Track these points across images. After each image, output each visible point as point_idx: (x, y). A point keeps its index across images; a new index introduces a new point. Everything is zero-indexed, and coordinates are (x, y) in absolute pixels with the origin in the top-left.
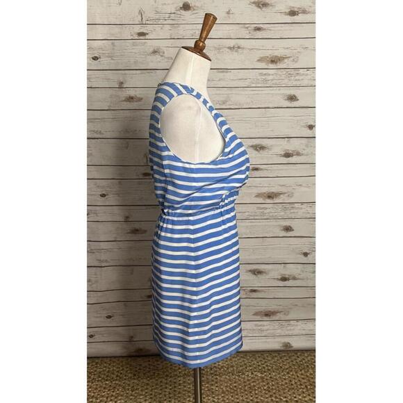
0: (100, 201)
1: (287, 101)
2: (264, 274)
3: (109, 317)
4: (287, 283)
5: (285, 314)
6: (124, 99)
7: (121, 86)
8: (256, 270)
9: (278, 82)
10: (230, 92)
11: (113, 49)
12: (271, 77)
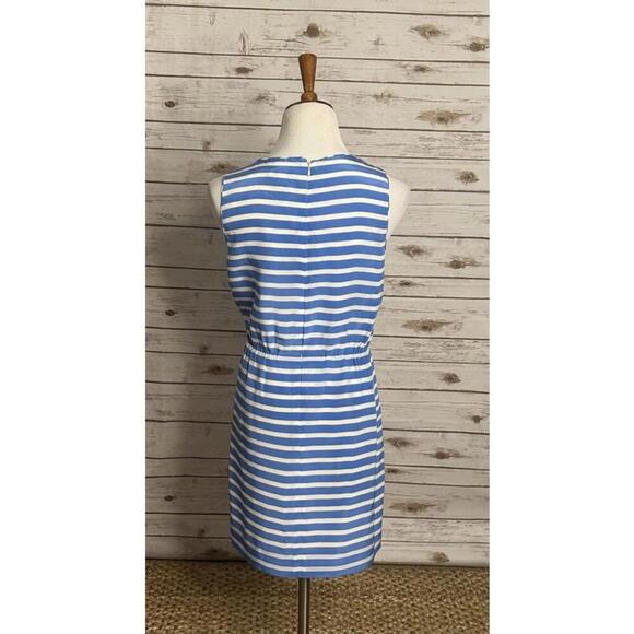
0: (166, 321)
1: (460, 182)
2: (411, 447)
3: (169, 498)
4: (445, 462)
5: (439, 509)
6: (210, 167)
7: (207, 147)
8: (399, 439)
9: (447, 151)
11: (198, 91)
12: (437, 144)
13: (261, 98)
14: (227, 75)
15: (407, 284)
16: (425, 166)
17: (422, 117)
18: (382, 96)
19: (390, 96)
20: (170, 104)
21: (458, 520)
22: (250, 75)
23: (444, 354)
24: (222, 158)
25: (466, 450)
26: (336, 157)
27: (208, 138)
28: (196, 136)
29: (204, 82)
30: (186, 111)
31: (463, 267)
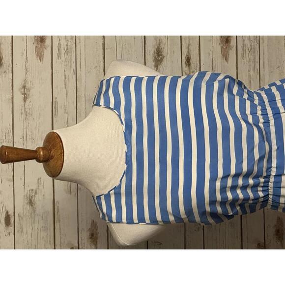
13: (31, 202)
14: (12, 234)
15: (188, 60)
16: (83, 52)
17: (40, 57)
18: (24, 94)
19: (24, 87)
22: (11, 213)
24: (85, 235)
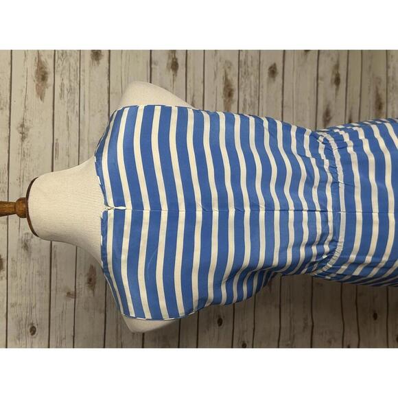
0: (227, 326)
1: (101, 61)
2: (330, 107)
3: (375, 316)
4: (343, 78)
5: (379, 83)
6: (91, 291)
7: (72, 295)
8: (324, 117)
9: (73, 73)
10: (86, 142)
11: (20, 305)
12: (66, 82)
13: (26, 246)
14: (4, 278)
16: (87, 94)
17: (41, 95)
18: (22, 133)
19: (22, 126)
20: (33, 331)
21: (388, 67)
22: (4, 256)
23: (252, 78)
24: (82, 280)
25: (332, 59)
26: (100, 173)
27: (64, 294)
28: (62, 304)
29: (12, 300)
30: (38, 316)
31: (176, 59)
